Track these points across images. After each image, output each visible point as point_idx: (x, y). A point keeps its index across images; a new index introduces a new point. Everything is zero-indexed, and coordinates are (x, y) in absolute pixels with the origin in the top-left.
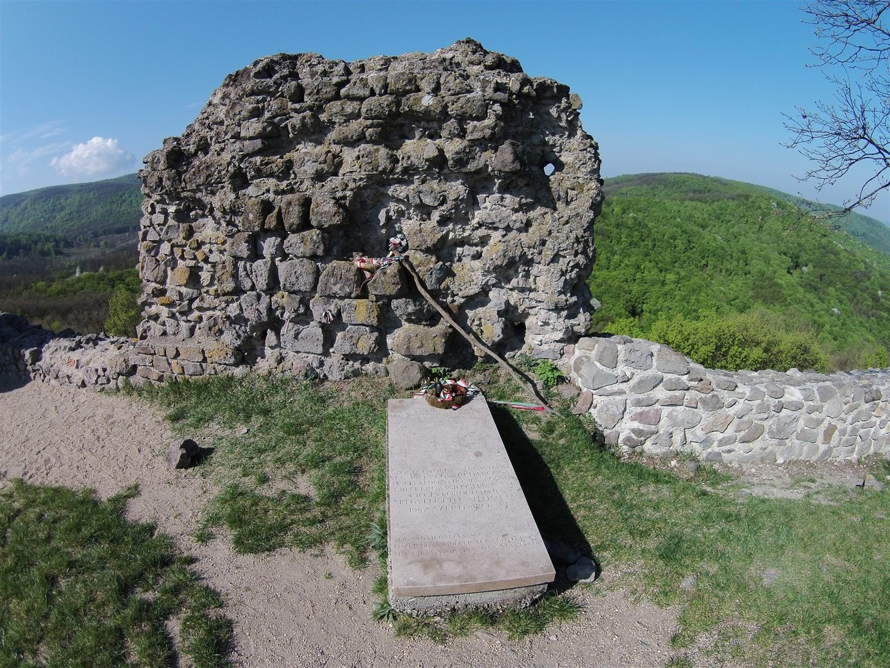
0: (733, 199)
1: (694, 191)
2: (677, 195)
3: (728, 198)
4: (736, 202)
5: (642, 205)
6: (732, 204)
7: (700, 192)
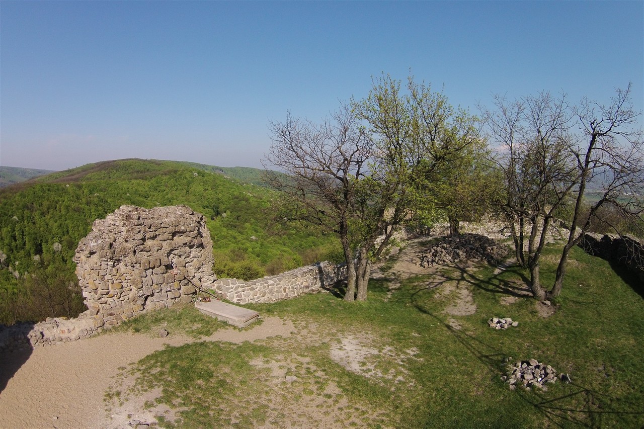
0: (166, 174)
1: (138, 172)
2: (125, 176)
3: (162, 174)
4: (168, 176)
5: (103, 186)
6: (165, 178)
7: (141, 172)
